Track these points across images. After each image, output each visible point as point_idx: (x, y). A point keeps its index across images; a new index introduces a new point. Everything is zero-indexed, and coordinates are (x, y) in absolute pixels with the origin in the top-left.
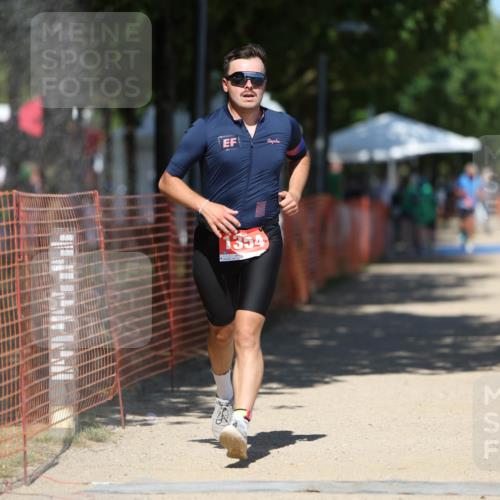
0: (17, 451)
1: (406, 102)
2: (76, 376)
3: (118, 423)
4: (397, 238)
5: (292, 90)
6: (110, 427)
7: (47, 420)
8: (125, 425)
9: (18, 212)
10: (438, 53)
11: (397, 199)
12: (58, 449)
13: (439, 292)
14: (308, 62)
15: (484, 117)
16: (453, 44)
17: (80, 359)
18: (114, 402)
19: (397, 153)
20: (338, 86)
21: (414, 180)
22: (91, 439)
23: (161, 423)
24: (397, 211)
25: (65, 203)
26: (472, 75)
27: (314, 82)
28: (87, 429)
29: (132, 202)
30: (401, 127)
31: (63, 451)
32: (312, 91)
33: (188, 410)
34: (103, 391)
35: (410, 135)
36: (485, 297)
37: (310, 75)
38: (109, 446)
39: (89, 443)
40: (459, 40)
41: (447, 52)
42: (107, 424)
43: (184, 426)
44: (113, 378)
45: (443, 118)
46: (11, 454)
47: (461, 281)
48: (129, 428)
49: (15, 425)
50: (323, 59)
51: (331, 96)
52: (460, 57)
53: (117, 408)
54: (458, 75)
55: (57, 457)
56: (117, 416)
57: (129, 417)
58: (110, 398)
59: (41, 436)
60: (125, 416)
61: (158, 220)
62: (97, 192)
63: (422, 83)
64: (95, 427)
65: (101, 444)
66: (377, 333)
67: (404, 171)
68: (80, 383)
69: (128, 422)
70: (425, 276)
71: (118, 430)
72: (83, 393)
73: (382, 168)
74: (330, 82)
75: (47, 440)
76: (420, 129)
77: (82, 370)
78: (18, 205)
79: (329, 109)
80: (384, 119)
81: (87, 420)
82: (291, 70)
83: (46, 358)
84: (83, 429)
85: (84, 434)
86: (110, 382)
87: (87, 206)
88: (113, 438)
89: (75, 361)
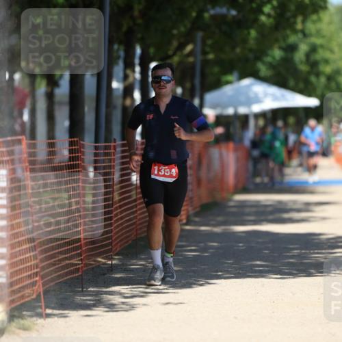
1: (263, 70)
2: (7, 280)
3: (40, 315)
5: (176, 59)
6: (35, 319)
8: (46, 318)
10: (288, 32)
13: (286, 216)
14: (188, 38)
15: (323, 80)
16: (299, 26)
17: (12, 265)
18: (38, 299)
19: (256, 108)
20: (211, 56)
22: (20, 328)
23: (75, 316)
24: (256, 153)
26: (314, 49)
27: (191, 54)
28: (16, 320)
29: (51, 145)
30: (259, 88)
32: (191, 59)
33: (94, 306)
34: (28, 291)
35: (266, 95)
36: (324, 219)
37: (189, 48)
38: (34, 334)
39: (21, 331)
40: (304, 22)
41: (295, 31)
42: (32, 316)
43: (92, 318)
44: (36, 281)
45: (292, 83)
47: (307, 207)
48: (49, 320)
50: (200, 35)
51: (205, 63)
52: (305, 35)
53: (40, 304)
54: (303, 48)
56: (39, 310)
57: (49, 311)
58: (34, 296)
60: (45, 310)
61: (71, 159)
62: (24, 137)
63: (277, 53)
64: (22, 319)
65: (27, 332)
67: (261, 122)
68: (11, 284)
69: (48, 316)
70: (280, 202)
71: (40, 321)
72: (13, 292)
73: (244, 120)
74: (204, 53)
76: (274, 90)
77: (12, 275)
79: (203, 75)
80: (247, 82)
81: (16, 313)
82: (175, 44)
84: (13, 321)
85: (14, 324)
86: (34, 284)
87: (17, 148)
88: (36, 327)
89: (7, 268)
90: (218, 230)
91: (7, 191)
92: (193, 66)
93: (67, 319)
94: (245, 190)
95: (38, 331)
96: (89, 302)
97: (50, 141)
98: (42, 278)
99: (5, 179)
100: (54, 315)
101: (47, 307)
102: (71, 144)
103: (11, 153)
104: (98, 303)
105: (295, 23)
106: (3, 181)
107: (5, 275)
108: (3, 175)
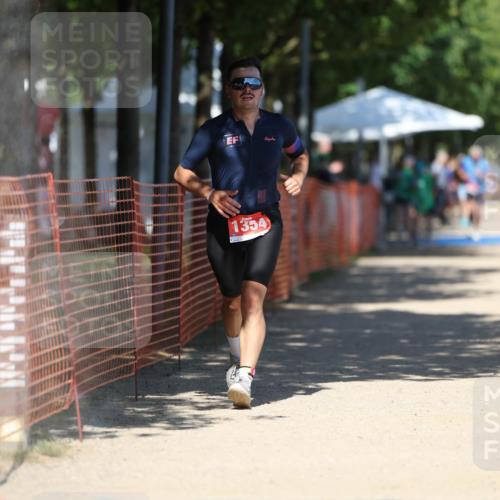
1: (401, 75)
2: (27, 383)
3: (74, 435)
4: (390, 227)
6: (67, 440)
8: (83, 438)
10: (437, 20)
11: (389, 183)
12: (7, 465)
13: (433, 288)
14: (291, 29)
15: (488, 89)
16: (453, 12)
17: (35, 362)
18: (71, 410)
19: (391, 131)
20: (324, 56)
21: (409, 162)
22: (45, 454)
23: (127, 435)
24: (389, 197)
25: (14, 187)
26: (475, 46)
27: (295, 52)
28: (40, 442)
29: (91, 186)
30: (394, 102)
31: (14, 468)
32: (295, 60)
33: (154, 420)
34: (58, 399)
35: (405, 112)
36: (489, 293)
37: (292, 43)
38: (65, 462)
39: (47, 458)
40: (460, 6)
41: (447, 19)
42: (59, 436)
43: (150, 438)
44: (69, 384)
45: (442, 93)
47: (464, 275)
48: (87, 442)
50: (308, 24)
51: (316, 65)
52: (462, 25)
53: (75, 418)
54: (460, 43)
55: (8, 474)
56: (74, 427)
57: (87, 428)
58: (66, 407)
60: (82, 427)
61: (120, 206)
62: (50, 174)
63: (421, 51)
64: (49, 440)
65: (55, 459)
67: (398, 152)
68: (33, 390)
69: (86, 435)
70: (425, 269)
71: (75, 443)
72: (36, 402)
73: (372, 148)
74: (315, 51)
76: (416, 105)
77: (34, 375)
79: (313, 84)
80: (375, 93)
81: (39, 432)
82: (271, 37)
84: (36, 442)
85: (37, 448)
86: (66, 389)
87: (40, 190)
88: (69, 452)
89: (27, 365)
90: (333, 309)
91: (26, 253)
92: (298, 70)
93: (115, 440)
94: (375, 252)
95: (71, 457)
96: (146, 416)
97: (88, 180)
98: (78, 379)
99: (23, 236)
100: (95, 434)
101: (85, 422)
102: (120, 184)
103: (32, 198)
104: (159, 417)
105: (447, 6)
106: (20, 239)
107: (24, 377)
108: (19, 230)
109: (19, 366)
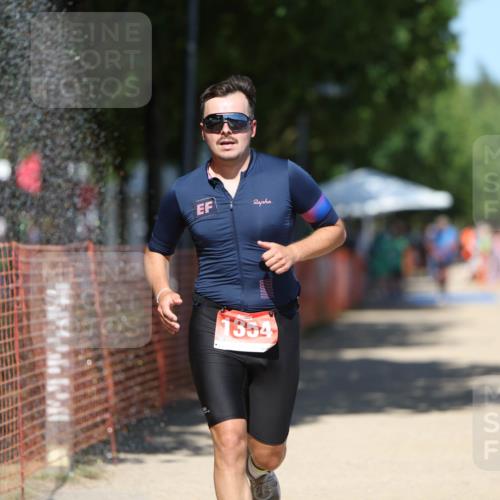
0: (15, 488)
2: (70, 417)
3: (112, 461)
7: (43, 459)
8: (118, 463)
9: (17, 262)
12: (51, 485)
14: (290, 121)
16: (423, 103)
17: (76, 400)
18: (106, 443)
22: (85, 477)
23: (153, 461)
28: (80, 466)
31: (58, 488)
33: (176, 448)
38: (102, 484)
39: (83, 480)
46: (9, 490)
47: (432, 328)
48: (121, 467)
49: (14, 463)
52: (431, 117)
53: (110, 446)
57: (122, 456)
59: (38, 474)
60: (117, 455)
62: (91, 244)
63: (396, 142)
65: (94, 481)
66: (354, 376)
68: (77, 422)
69: (121, 461)
71: (110, 468)
75: (43, 478)
77: (77, 411)
78: (16, 256)
81: (81, 458)
83: (43, 400)
84: (77, 467)
85: (78, 471)
88: (105, 475)
89: (70, 403)
90: (324, 356)
93: (143, 464)
94: (359, 303)
95: (107, 479)
98: (113, 415)
100: (128, 460)
101: (118, 451)
104: (181, 445)
107: (67, 412)
109: (63, 403)
